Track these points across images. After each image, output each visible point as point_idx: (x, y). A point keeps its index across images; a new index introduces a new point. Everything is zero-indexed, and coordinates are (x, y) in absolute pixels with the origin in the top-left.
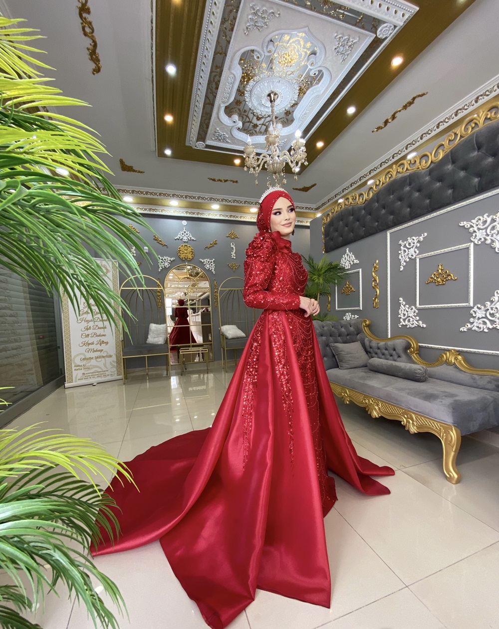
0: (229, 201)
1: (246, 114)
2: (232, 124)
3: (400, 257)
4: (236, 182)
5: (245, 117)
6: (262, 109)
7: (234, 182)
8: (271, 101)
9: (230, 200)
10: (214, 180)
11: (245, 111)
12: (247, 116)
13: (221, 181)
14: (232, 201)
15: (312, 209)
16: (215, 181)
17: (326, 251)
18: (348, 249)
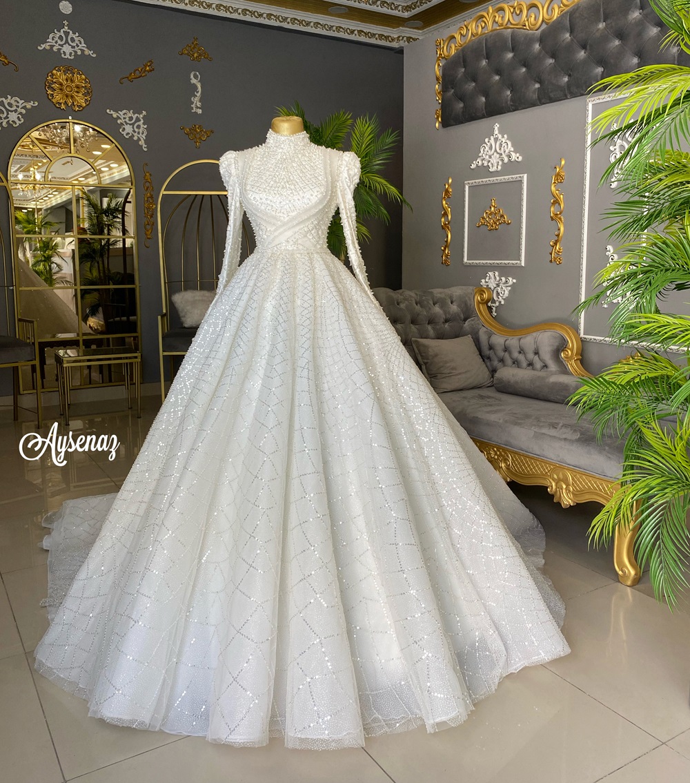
17: (445, 124)
18: (497, 126)
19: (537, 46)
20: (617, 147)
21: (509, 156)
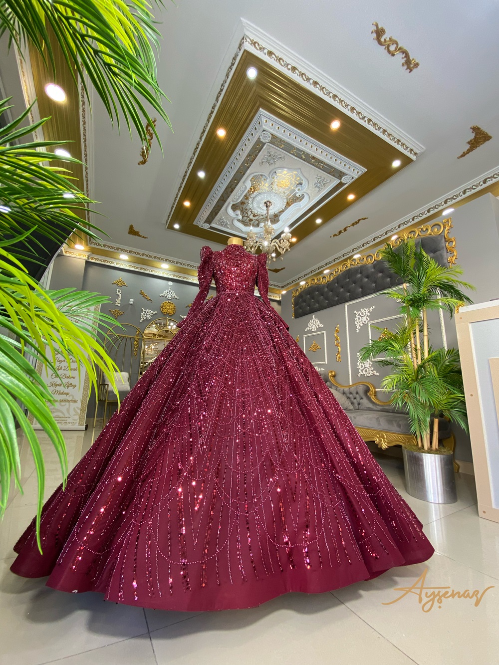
1: (246, 211)
2: (235, 216)
3: (356, 323)
5: (245, 213)
6: (259, 210)
8: (267, 207)
11: (246, 209)
12: (247, 213)
15: (279, 287)
17: (296, 317)
18: (314, 316)
19: (326, 289)
20: (357, 319)
21: (319, 325)
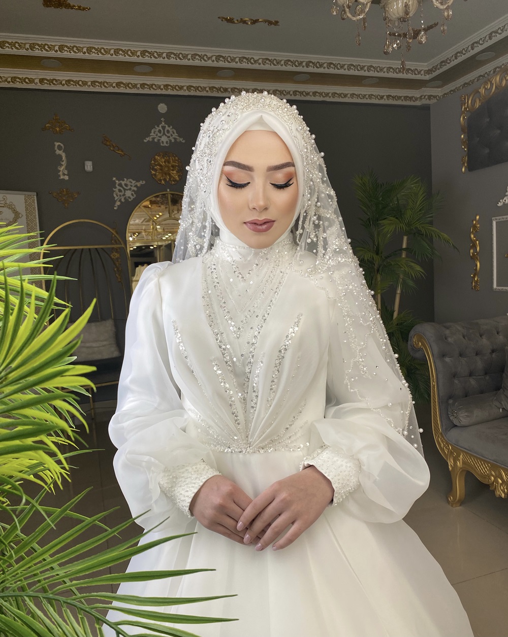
0: (255, 61)
4: (276, 23)
7: (270, 23)
9: (256, 58)
10: (231, 21)
13: (245, 22)
14: (260, 61)
15: (419, 73)
16: (233, 22)
17: (471, 168)
